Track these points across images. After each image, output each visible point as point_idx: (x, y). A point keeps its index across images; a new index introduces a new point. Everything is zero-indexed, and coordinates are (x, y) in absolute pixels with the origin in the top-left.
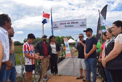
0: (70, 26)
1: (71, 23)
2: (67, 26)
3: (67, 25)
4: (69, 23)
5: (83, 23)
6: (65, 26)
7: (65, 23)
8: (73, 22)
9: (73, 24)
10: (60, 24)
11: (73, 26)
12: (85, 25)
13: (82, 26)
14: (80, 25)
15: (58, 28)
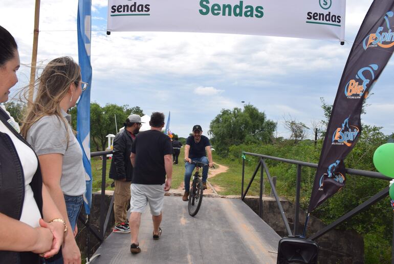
11: (259, 14)
12: (337, 20)
13: (318, 21)
14: (309, 14)
15: (149, 15)
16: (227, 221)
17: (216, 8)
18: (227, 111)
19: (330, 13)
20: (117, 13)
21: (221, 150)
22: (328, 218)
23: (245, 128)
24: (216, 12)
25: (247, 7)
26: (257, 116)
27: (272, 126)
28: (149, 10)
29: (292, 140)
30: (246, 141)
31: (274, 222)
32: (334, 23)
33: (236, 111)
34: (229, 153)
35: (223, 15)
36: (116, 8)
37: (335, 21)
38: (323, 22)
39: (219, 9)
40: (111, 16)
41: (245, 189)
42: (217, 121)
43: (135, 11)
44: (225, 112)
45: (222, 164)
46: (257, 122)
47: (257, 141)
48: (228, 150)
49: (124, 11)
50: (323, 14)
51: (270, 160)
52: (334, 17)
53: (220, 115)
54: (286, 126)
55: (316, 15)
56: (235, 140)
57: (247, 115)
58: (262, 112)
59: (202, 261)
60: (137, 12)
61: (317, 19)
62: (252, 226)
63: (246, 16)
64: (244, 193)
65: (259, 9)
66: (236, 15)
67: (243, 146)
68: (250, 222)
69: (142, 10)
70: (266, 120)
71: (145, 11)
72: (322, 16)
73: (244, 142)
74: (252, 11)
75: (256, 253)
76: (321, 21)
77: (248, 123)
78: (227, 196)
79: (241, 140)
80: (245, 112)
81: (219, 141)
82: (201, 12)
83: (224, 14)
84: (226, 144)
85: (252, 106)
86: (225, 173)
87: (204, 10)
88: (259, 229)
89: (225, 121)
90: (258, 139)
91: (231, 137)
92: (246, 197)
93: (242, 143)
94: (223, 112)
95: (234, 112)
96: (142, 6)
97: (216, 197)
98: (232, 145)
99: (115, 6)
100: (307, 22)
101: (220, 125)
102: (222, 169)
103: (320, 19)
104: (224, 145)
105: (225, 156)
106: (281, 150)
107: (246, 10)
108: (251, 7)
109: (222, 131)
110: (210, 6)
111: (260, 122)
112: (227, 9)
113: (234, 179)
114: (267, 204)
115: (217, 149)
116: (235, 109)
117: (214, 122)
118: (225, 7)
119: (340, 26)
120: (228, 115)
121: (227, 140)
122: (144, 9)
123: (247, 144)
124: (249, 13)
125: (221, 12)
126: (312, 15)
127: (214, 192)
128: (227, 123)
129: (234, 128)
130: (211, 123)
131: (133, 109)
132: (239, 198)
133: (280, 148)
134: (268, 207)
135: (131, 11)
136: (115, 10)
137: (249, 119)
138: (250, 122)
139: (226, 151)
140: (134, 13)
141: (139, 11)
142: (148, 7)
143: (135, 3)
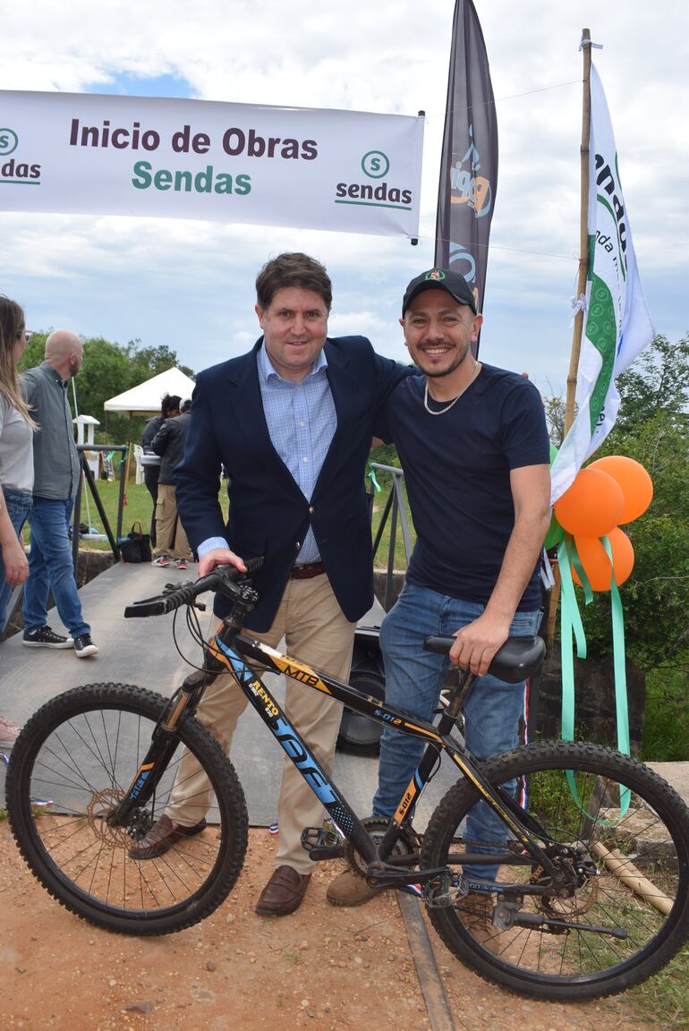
0: (204, 182)
2: (162, 180)
3: (164, 159)
4: (202, 144)
5: (376, 161)
6: (144, 178)
7: (136, 134)
8: (252, 132)
9: (249, 155)
10: (73, 142)
11: (243, 189)
12: (405, 197)
13: (359, 199)
14: (339, 187)
15: (39, 183)
17: (164, 176)
19: (384, 185)
24: (163, 184)
28: (38, 174)
32: (396, 204)
35: (176, 189)
37: (398, 200)
38: (370, 201)
39: (169, 179)
43: (11, 174)
50: (370, 188)
52: (394, 193)
55: (354, 188)
60: (15, 178)
61: (357, 196)
63: (219, 191)
65: (243, 180)
66: (199, 189)
69: (25, 175)
71: (31, 176)
72: (367, 190)
74: (229, 183)
76: (366, 200)
82: (136, 183)
83: (178, 187)
87: (142, 181)
96: (26, 167)
100: (336, 201)
103: (363, 196)
107: (219, 181)
110: (153, 173)
112: (184, 180)
118: (179, 175)
119: (410, 209)
122: (30, 172)
124: (223, 187)
125: (173, 184)
126: (347, 189)
135: (4, 174)
140: (8, 178)
141: (19, 175)
142: (36, 169)
143: (13, 161)
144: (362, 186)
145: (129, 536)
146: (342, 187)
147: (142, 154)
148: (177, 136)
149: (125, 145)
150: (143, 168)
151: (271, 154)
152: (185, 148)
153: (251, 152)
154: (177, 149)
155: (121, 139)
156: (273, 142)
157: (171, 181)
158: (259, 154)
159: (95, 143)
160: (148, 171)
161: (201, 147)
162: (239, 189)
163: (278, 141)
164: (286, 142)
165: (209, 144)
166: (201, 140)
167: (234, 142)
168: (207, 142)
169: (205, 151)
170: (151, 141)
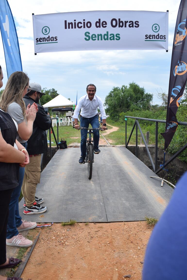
0: (106, 37)
1: (109, 24)
2: (93, 37)
3: (94, 30)
4: (104, 24)
5: (156, 27)
6: (88, 37)
7: (84, 23)
8: (119, 19)
9: (119, 27)
10: (66, 28)
11: (118, 38)
12: (163, 38)
13: (152, 39)
14: (146, 36)
15: (57, 42)
16: (115, 160)
17: (94, 36)
18: (117, 88)
19: (159, 34)
20: (39, 42)
21: (114, 116)
22: (183, 156)
23: (130, 100)
24: (94, 38)
25: (111, 35)
26: (139, 91)
27: (150, 97)
28: (57, 40)
29: (163, 107)
30: (131, 109)
31: (147, 160)
32: (162, 40)
33: (124, 88)
34: (120, 118)
36: (38, 40)
37: (162, 38)
38: (155, 40)
40: (36, 44)
41: (127, 140)
42: (110, 96)
43: (49, 40)
44: (115, 89)
45: (115, 126)
46: (139, 95)
47: (139, 108)
48: (119, 117)
49: (43, 41)
50: (154, 35)
51: (147, 121)
52: (161, 36)
53: (112, 91)
54: (159, 97)
55: (150, 36)
56: (124, 108)
57: (132, 90)
58: (142, 88)
59: (99, 181)
61: (151, 38)
62: (130, 162)
63: (111, 39)
64: (127, 143)
65: (118, 35)
66: (105, 39)
67: (130, 112)
68: (130, 160)
69: (53, 40)
70: (145, 93)
71: (55, 40)
72: (154, 36)
73: (130, 109)
74: (113, 37)
75: (131, 176)
76: (154, 39)
77: (132, 96)
78: (116, 146)
79: (128, 108)
80: (130, 88)
81: (112, 110)
82: (86, 39)
83: (98, 39)
84: (117, 112)
85: (135, 83)
86: (116, 132)
87: (87, 38)
88: (135, 163)
89: (116, 95)
90: (140, 107)
91: (120, 106)
92: (128, 145)
93: (128, 110)
94: (114, 89)
95: (122, 88)
96: (53, 38)
97: (109, 146)
98: (121, 112)
99: (38, 39)
100: (145, 41)
101: (112, 98)
102: (115, 129)
104: (116, 112)
105: (117, 121)
106: (155, 114)
107: (111, 36)
108: (113, 35)
109: (114, 103)
110: (90, 35)
111: (141, 95)
112: (100, 37)
113: (122, 135)
114: (142, 149)
115: (111, 115)
116: (123, 86)
117: (108, 97)
118: (98, 35)
119: (165, 41)
120: (117, 91)
121: (118, 109)
122: (54, 39)
123: (132, 111)
124: (112, 38)
125: (97, 38)
126: (148, 36)
127: (108, 144)
128: (118, 97)
129: (123, 100)
130: (106, 98)
131: (50, 90)
132: (124, 146)
133: (155, 112)
134: (143, 151)
135: (47, 41)
136: (38, 41)
137: (133, 93)
138: (134, 95)
139: (118, 117)
140: (49, 42)
141: (51, 40)
142: (56, 38)
143: (49, 36)
144: (152, 35)
145: (61, 142)
146: (147, 36)
147: (87, 30)
148: (97, 22)
149: (81, 27)
150: (87, 34)
151: (125, 27)
152: (100, 26)
153: (120, 26)
154: (97, 27)
155: (80, 25)
156: (126, 22)
157: (96, 37)
158: (122, 26)
159: (72, 28)
160: (89, 35)
161: (104, 26)
162: (117, 38)
163: (127, 22)
164: (130, 22)
165: (107, 25)
166: (104, 23)
167: (114, 23)
168: (106, 24)
169: (106, 27)
170: (89, 25)
